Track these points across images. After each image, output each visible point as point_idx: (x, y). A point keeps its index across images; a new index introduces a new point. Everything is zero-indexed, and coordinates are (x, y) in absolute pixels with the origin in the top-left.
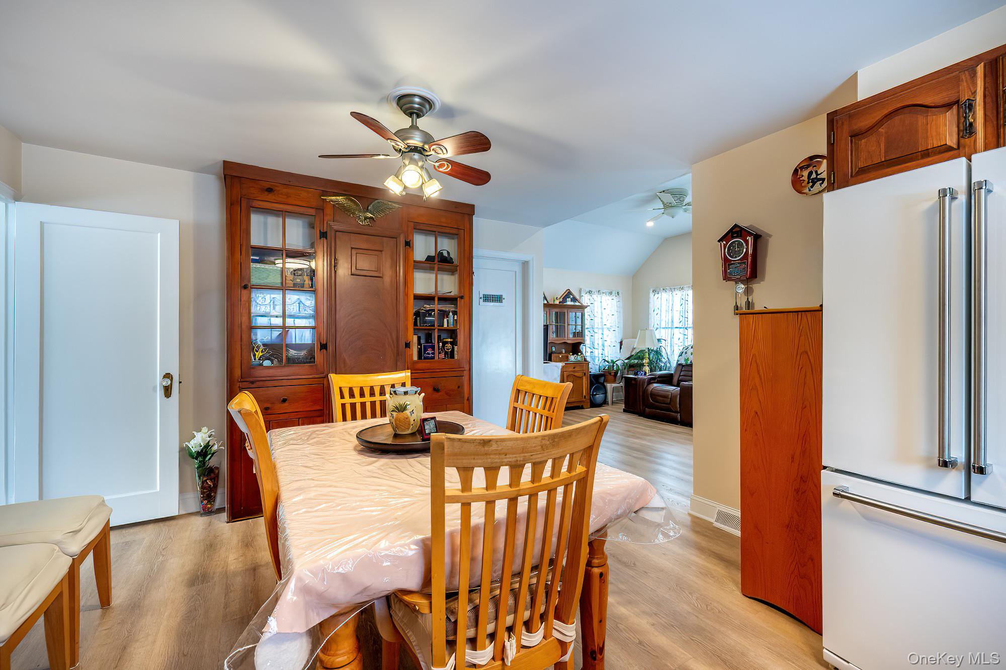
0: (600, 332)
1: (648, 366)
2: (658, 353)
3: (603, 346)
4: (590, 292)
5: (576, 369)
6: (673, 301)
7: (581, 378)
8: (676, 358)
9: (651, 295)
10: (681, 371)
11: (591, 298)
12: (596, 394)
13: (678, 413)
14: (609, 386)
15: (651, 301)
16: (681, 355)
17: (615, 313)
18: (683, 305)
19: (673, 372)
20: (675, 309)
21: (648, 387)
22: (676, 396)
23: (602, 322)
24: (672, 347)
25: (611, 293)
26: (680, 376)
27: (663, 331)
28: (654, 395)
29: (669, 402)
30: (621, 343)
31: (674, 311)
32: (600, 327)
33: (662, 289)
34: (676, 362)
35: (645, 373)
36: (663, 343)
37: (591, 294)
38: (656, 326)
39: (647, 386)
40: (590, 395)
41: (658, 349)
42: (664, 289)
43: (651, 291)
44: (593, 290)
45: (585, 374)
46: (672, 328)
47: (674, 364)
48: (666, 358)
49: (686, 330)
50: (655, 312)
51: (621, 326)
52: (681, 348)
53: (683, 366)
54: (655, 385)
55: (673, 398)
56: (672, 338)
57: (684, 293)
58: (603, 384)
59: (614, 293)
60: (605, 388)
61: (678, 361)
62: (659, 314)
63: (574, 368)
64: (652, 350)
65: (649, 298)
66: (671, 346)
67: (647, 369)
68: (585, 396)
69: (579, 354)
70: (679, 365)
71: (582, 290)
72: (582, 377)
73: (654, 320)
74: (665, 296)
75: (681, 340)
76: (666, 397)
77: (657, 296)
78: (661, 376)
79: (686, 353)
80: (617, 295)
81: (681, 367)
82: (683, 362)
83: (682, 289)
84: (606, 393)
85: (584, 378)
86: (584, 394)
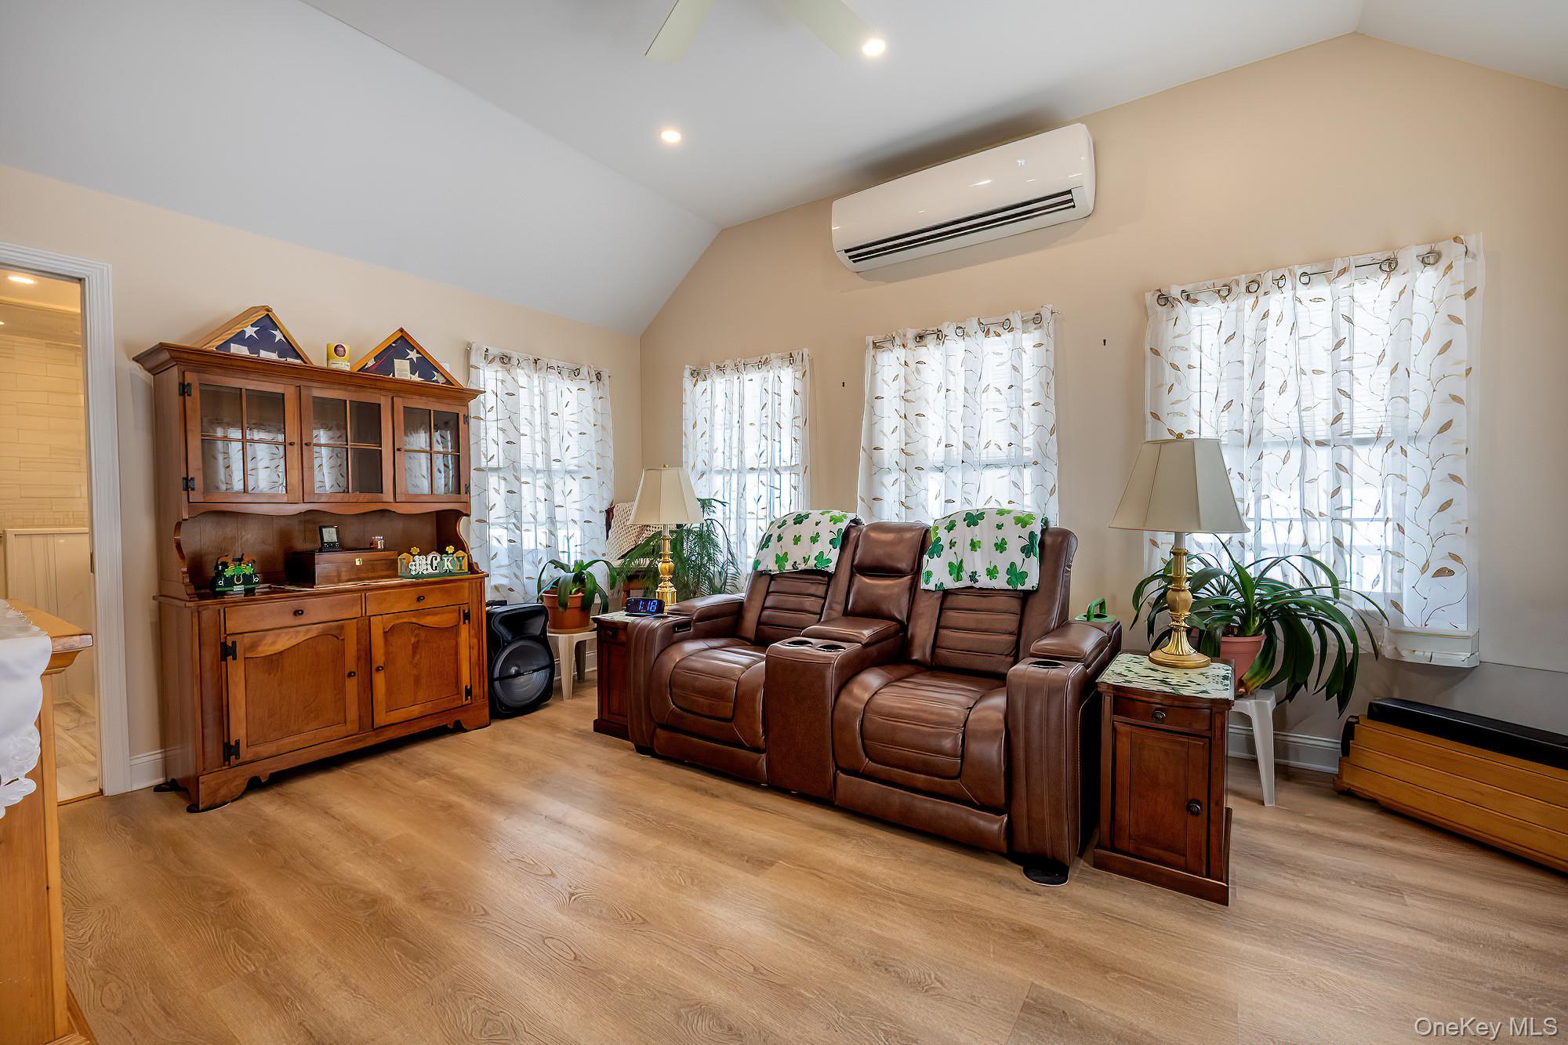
0: (541, 482)
1: (671, 580)
2: (705, 538)
3: (552, 520)
4: (505, 359)
5: (429, 602)
6: (742, 397)
7: (454, 630)
8: (752, 551)
9: (688, 382)
10: (768, 593)
11: (508, 378)
12: (518, 674)
13: (759, 751)
14: (564, 642)
15: (687, 398)
16: (765, 543)
17: (590, 430)
18: (769, 406)
19: (741, 596)
20: (748, 420)
21: (664, 658)
22: (755, 691)
23: (547, 454)
24: (742, 521)
25: (576, 372)
26: (763, 608)
27: (718, 481)
28: (684, 684)
29: (729, 713)
30: (609, 513)
31: (747, 427)
32: (540, 464)
33: (713, 366)
34: (751, 561)
35: (660, 606)
36: (718, 513)
37: (508, 366)
38: (700, 467)
39: (662, 651)
40: (491, 680)
41: (705, 529)
42: (718, 367)
43: (687, 373)
44: (515, 356)
45: (467, 616)
46: (740, 471)
47: (747, 568)
48: (725, 551)
49: (777, 476)
50: (699, 430)
51: (609, 464)
52: (764, 525)
53: (773, 577)
54: (690, 647)
55: (741, 699)
56: (741, 496)
57: (771, 374)
58: (543, 640)
59: (584, 371)
60: (548, 650)
61: (757, 563)
62: (707, 434)
63: (419, 599)
64: (689, 531)
65: (680, 390)
66: (738, 517)
67: (667, 590)
68: (469, 692)
69: (450, 549)
70: (759, 575)
71: (474, 347)
72: (457, 625)
73: (695, 450)
74: (719, 386)
75: (763, 503)
76: (718, 694)
77: (701, 385)
78: (708, 615)
79: (780, 538)
80: (594, 378)
81: (764, 581)
82: (773, 568)
83: (766, 362)
84: (552, 667)
85: (465, 631)
86: (465, 680)
